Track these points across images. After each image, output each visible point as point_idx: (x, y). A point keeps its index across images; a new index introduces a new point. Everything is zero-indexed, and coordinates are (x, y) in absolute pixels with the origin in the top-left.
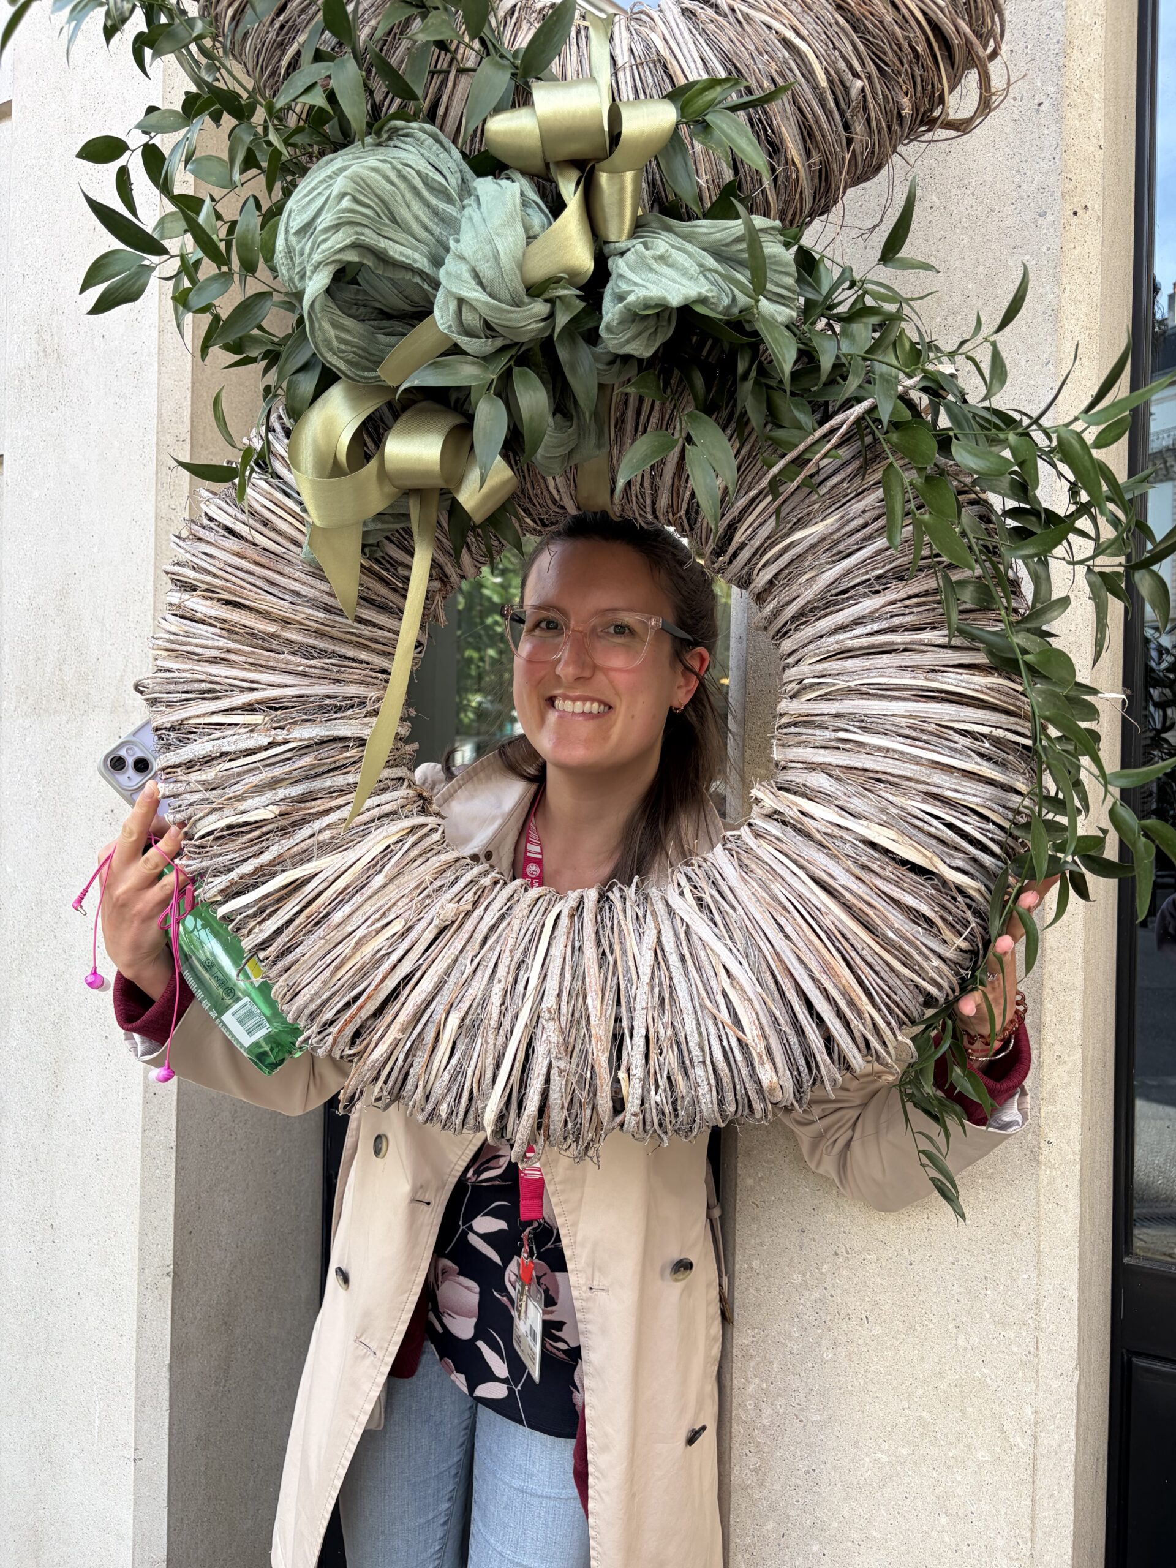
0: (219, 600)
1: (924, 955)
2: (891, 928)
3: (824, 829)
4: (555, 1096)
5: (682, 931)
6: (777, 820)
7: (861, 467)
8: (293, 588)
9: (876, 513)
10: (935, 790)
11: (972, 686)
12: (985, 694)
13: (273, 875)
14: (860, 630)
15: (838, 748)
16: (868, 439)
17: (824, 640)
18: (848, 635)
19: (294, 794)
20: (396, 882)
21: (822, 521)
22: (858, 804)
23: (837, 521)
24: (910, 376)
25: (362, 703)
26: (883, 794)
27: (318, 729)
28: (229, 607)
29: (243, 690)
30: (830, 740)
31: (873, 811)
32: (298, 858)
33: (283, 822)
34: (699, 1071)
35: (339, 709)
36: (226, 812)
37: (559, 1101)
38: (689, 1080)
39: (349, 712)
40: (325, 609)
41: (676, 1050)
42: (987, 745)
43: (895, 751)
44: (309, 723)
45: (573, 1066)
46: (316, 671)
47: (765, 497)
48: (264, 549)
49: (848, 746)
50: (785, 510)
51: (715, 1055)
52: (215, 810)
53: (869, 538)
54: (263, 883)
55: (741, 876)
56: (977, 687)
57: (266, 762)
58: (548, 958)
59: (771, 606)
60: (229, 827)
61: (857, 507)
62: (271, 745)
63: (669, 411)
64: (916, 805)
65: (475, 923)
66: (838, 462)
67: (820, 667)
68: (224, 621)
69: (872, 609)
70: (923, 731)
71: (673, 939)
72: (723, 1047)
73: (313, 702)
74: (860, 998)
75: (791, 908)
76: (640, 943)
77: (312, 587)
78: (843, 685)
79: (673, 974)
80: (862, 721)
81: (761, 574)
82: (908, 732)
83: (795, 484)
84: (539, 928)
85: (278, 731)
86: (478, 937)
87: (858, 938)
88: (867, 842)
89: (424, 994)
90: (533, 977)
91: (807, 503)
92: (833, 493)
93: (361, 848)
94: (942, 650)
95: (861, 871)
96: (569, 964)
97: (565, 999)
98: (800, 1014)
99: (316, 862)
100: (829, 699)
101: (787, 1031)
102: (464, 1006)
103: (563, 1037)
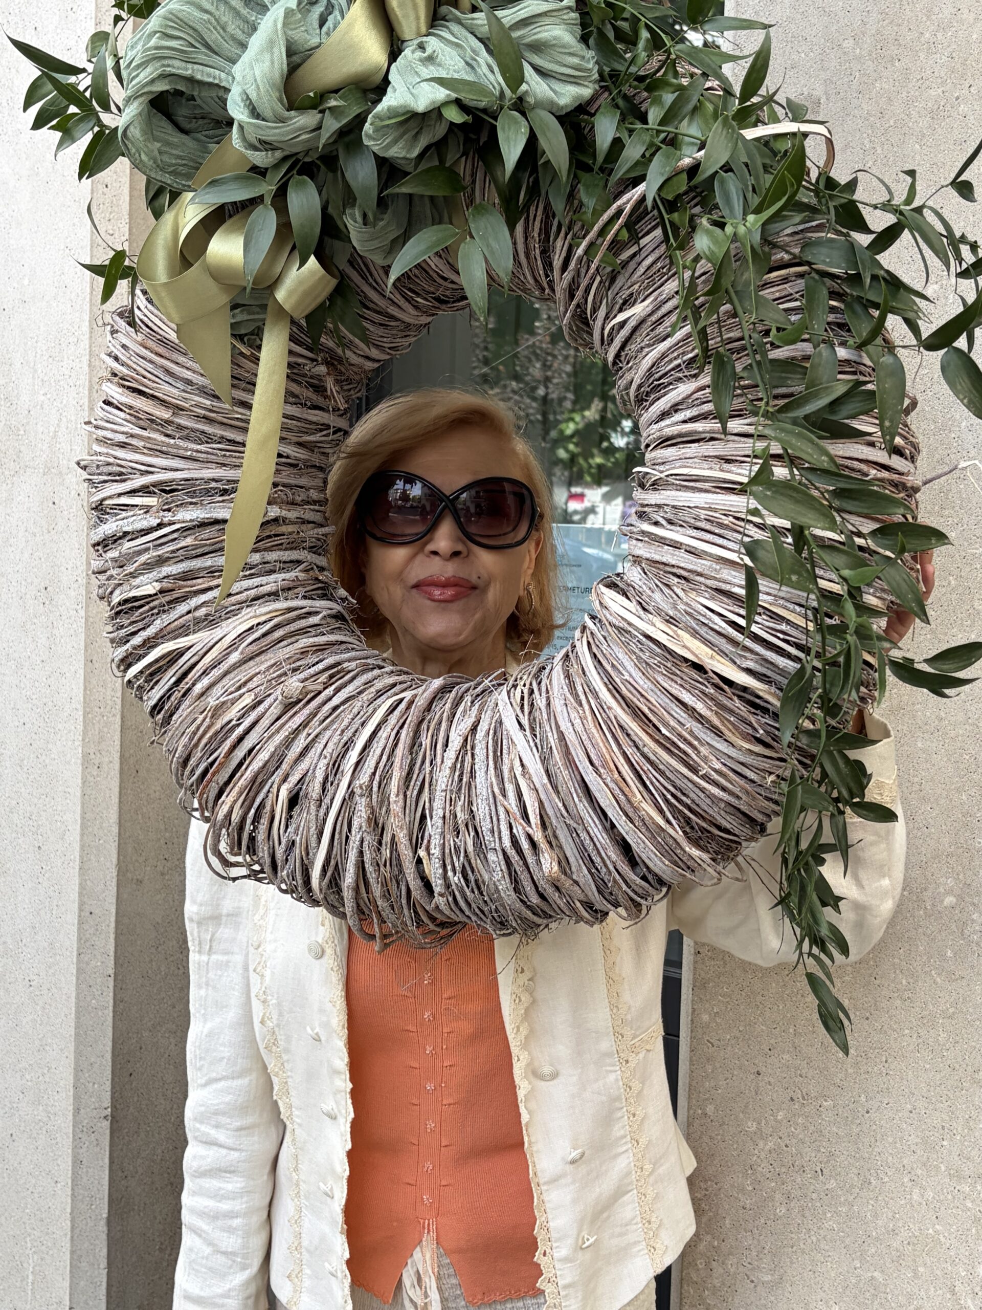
0: (128, 388)
4: (369, 870)
5: (494, 720)
8: (185, 377)
10: (723, 586)
13: (155, 646)
14: (677, 417)
15: (645, 541)
18: (667, 422)
19: (174, 572)
20: (257, 659)
21: (642, 301)
23: (652, 304)
26: (675, 589)
27: (200, 511)
28: (134, 394)
29: (142, 473)
32: (177, 632)
33: (165, 599)
35: (225, 492)
36: (126, 587)
37: (374, 875)
39: (232, 496)
40: (212, 396)
41: (472, 834)
43: (685, 545)
44: (192, 507)
45: (385, 842)
46: (203, 455)
48: (163, 340)
49: (650, 539)
51: (503, 842)
52: (119, 585)
54: (147, 655)
57: (155, 543)
58: (375, 739)
60: (126, 601)
61: (669, 288)
62: (160, 526)
64: (703, 601)
67: (653, 454)
68: (131, 407)
69: (685, 395)
70: (721, 525)
72: (512, 834)
73: (199, 485)
74: (633, 794)
76: (457, 729)
78: (660, 475)
79: (476, 762)
80: (670, 513)
82: (703, 525)
84: (375, 710)
85: (166, 513)
86: (320, 716)
87: (637, 735)
88: (648, 637)
89: (260, 764)
90: (353, 756)
91: (629, 284)
92: (650, 273)
93: (228, 626)
94: (743, 439)
95: (644, 667)
96: (389, 745)
97: (377, 777)
98: (580, 806)
99: (190, 637)
100: (656, 489)
101: (575, 825)
102: (293, 779)
103: (372, 813)
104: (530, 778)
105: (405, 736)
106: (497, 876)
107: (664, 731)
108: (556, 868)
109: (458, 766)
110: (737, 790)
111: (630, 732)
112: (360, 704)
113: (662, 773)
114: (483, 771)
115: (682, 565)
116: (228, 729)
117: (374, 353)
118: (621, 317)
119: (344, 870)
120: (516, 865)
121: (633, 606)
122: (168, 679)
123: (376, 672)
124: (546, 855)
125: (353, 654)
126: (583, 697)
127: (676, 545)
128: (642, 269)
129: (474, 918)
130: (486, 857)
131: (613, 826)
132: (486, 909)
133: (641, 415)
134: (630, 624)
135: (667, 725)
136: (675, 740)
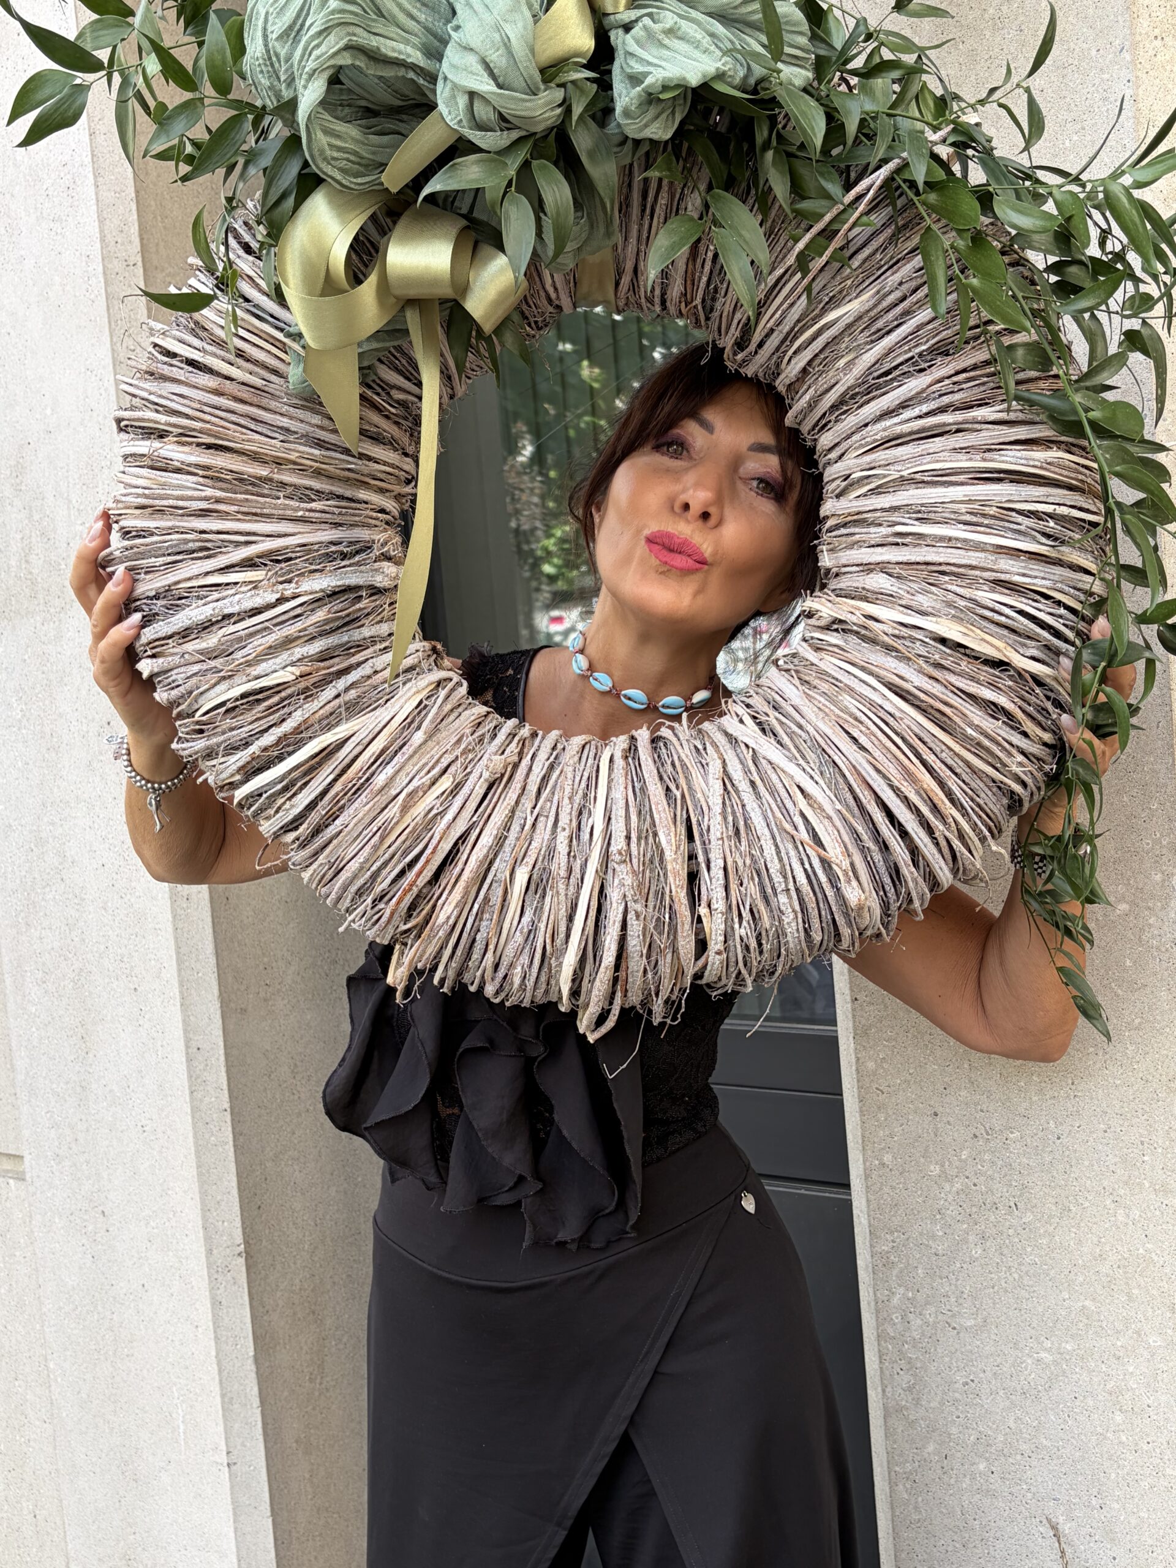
0: (199, 445)
1: (1006, 750)
2: (971, 725)
3: (890, 631)
4: (634, 943)
5: (749, 756)
6: (836, 630)
7: (893, 235)
8: (281, 424)
9: (914, 284)
10: (1003, 577)
11: (1031, 463)
12: (1045, 469)
13: (299, 744)
14: (908, 414)
15: (897, 544)
16: (900, 203)
17: (869, 428)
18: (896, 420)
19: (311, 652)
20: (435, 739)
21: (856, 298)
22: (924, 601)
23: (873, 296)
24: (936, 129)
25: (367, 547)
26: (949, 587)
27: (328, 579)
28: (211, 451)
29: (238, 544)
30: (887, 536)
31: (938, 606)
32: (325, 722)
33: (302, 685)
34: (783, 899)
35: (344, 556)
36: (237, 679)
37: (638, 948)
38: (771, 911)
39: (357, 559)
40: (317, 444)
41: (757, 879)
42: (1052, 524)
43: (957, 539)
44: (317, 575)
45: (650, 910)
46: (317, 515)
47: (793, 274)
48: (243, 384)
49: (907, 540)
50: (816, 288)
51: (798, 880)
52: (224, 678)
53: (907, 313)
54: (290, 754)
55: (805, 693)
56: (1037, 463)
57: (275, 621)
58: (609, 802)
59: (807, 397)
60: (243, 696)
61: (892, 279)
62: (281, 601)
63: (679, 191)
64: (986, 596)
65: (525, 772)
66: (869, 230)
67: (868, 458)
68: (207, 468)
69: (919, 389)
70: (984, 515)
71: (739, 766)
72: (805, 870)
73: (317, 551)
74: (943, 802)
75: (864, 718)
76: (706, 774)
77: (302, 421)
78: (896, 475)
79: (746, 802)
80: (919, 512)
81: (793, 362)
82: (968, 518)
83: (824, 258)
85: (284, 586)
86: (530, 788)
88: (938, 639)
89: (485, 851)
90: (598, 821)
91: (839, 279)
92: (867, 266)
93: (393, 705)
94: (994, 427)
96: (632, 804)
97: (635, 840)
98: (883, 826)
99: (345, 727)
100: (882, 493)
101: (872, 848)
102: (530, 860)
103: (638, 879)
104: (817, 805)
105: (656, 789)
106: (787, 918)
107: (969, 731)
108: (862, 895)
111: (926, 739)
115: (952, 561)
116: (428, 819)
118: (832, 316)
120: (809, 903)
121: (902, 611)
122: (323, 778)
124: (854, 883)
126: (859, 715)
127: (943, 541)
134: (912, 627)
136: (981, 739)
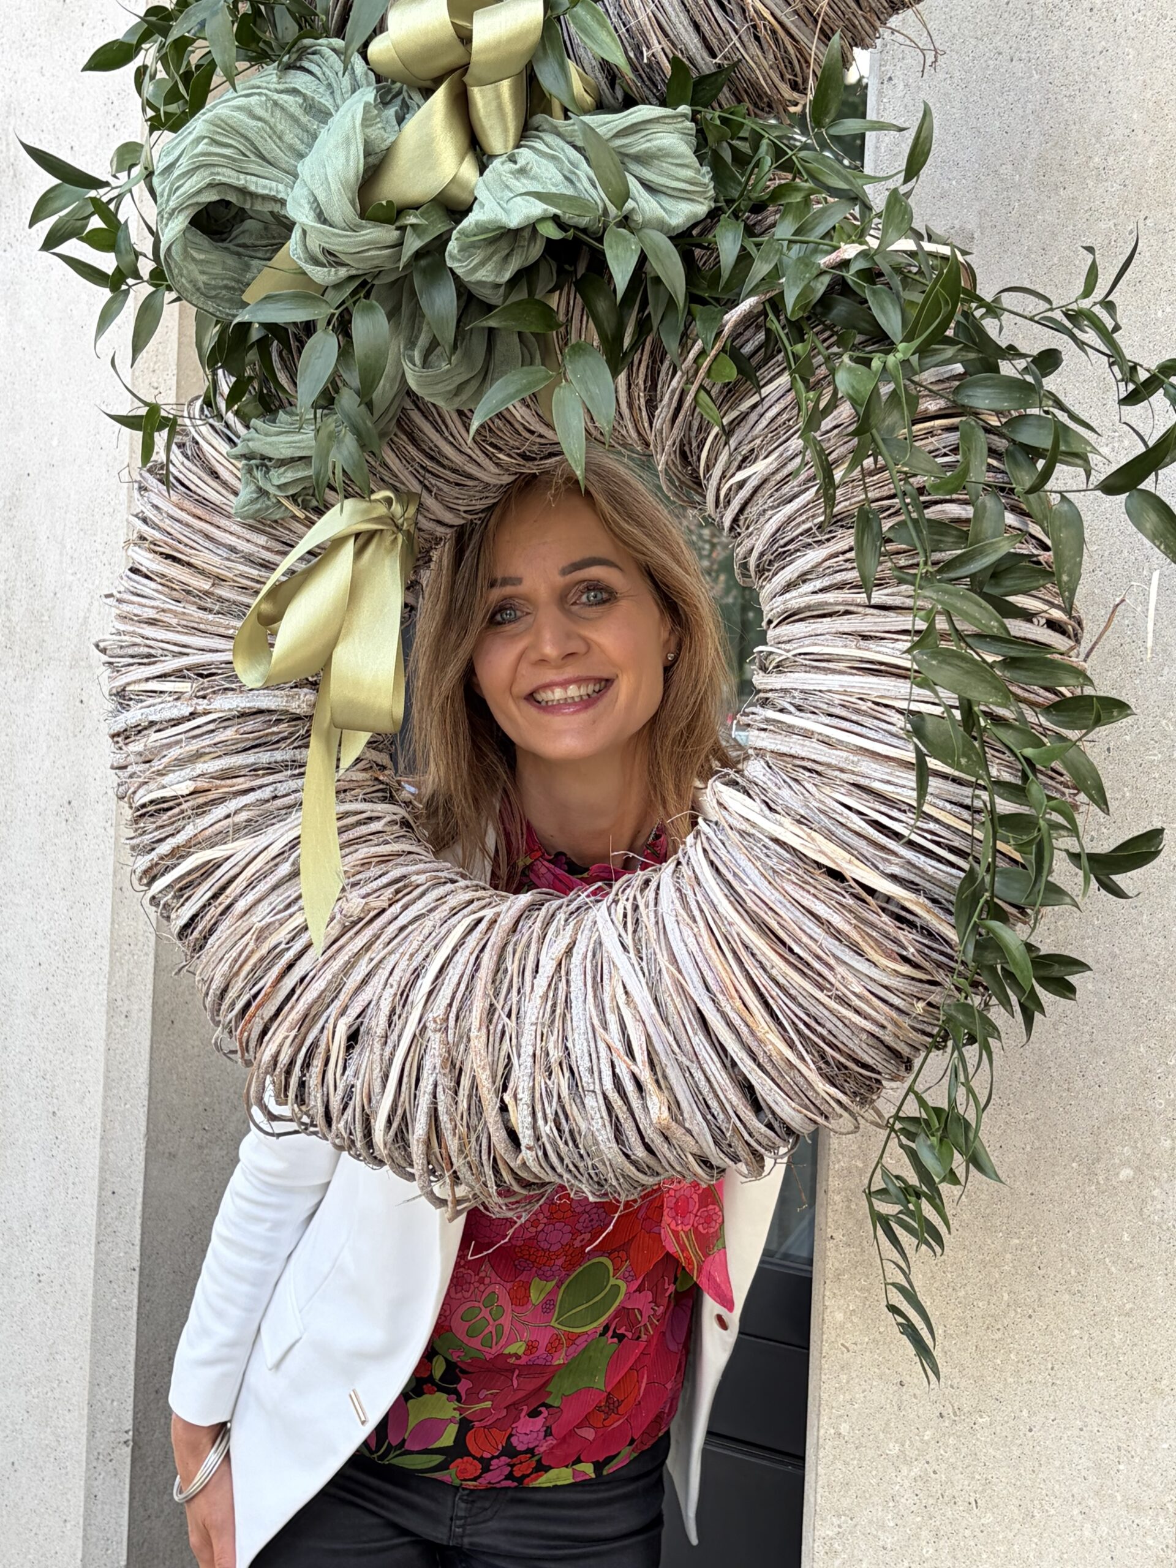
0: (161, 554)
5: (592, 941)
8: (229, 543)
10: (864, 781)
13: (185, 857)
14: (805, 588)
18: (794, 593)
19: (214, 770)
21: (764, 459)
23: (777, 461)
26: (807, 785)
27: (241, 699)
28: (168, 561)
29: (175, 655)
32: (211, 839)
33: (201, 800)
36: (151, 786)
37: (449, 1126)
38: (586, 1111)
43: (818, 733)
44: (229, 693)
51: (604, 1083)
52: (144, 783)
53: (812, 479)
54: (175, 866)
57: (189, 734)
58: (450, 965)
60: (151, 802)
62: (194, 715)
64: (837, 797)
65: (385, 922)
68: (164, 576)
69: (816, 562)
70: (857, 711)
72: (614, 1074)
74: (757, 1024)
75: (699, 917)
76: (549, 952)
78: (785, 655)
79: (573, 988)
80: (798, 698)
82: (837, 710)
84: (449, 932)
85: (200, 701)
86: (384, 938)
87: (764, 954)
88: (776, 841)
89: (315, 994)
90: (425, 984)
91: (750, 437)
92: (774, 426)
93: (275, 831)
94: (882, 613)
95: (773, 876)
96: (468, 972)
97: (454, 1009)
98: (695, 1040)
99: (229, 846)
100: (780, 672)
101: (688, 1063)
102: (353, 1012)
103: (449, 1052)
104: (635, 1008)
105: (488, 961)
106: (597, 1124)
107: (797, 949)
108: (666, 1114)
109: (551, 994)
110: (881, 1019)
111: (756, 951)
112: (430, 924)
113: (793, 999)
114: (581, 999)
115: (813, 757)
116: (275, 953)
117: (448, 517)
118: (740, 476)
119: (414, 1120)
120: (619, 1112)
121: (757, 805)
122: (201, 894)
123: (449, 887)
124: (654, 1098)
125: (421, 866)
126: (697, 913)
127: (807, 735)
128: (764, 422)
129: (566, 1176)
130: (583, 1103)
131: (734, 1064)
132: (581, 1165)
133: (762, 587)
134: (754, 825)
135: (798, 941)
136: (810, 959)
